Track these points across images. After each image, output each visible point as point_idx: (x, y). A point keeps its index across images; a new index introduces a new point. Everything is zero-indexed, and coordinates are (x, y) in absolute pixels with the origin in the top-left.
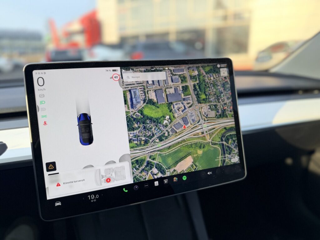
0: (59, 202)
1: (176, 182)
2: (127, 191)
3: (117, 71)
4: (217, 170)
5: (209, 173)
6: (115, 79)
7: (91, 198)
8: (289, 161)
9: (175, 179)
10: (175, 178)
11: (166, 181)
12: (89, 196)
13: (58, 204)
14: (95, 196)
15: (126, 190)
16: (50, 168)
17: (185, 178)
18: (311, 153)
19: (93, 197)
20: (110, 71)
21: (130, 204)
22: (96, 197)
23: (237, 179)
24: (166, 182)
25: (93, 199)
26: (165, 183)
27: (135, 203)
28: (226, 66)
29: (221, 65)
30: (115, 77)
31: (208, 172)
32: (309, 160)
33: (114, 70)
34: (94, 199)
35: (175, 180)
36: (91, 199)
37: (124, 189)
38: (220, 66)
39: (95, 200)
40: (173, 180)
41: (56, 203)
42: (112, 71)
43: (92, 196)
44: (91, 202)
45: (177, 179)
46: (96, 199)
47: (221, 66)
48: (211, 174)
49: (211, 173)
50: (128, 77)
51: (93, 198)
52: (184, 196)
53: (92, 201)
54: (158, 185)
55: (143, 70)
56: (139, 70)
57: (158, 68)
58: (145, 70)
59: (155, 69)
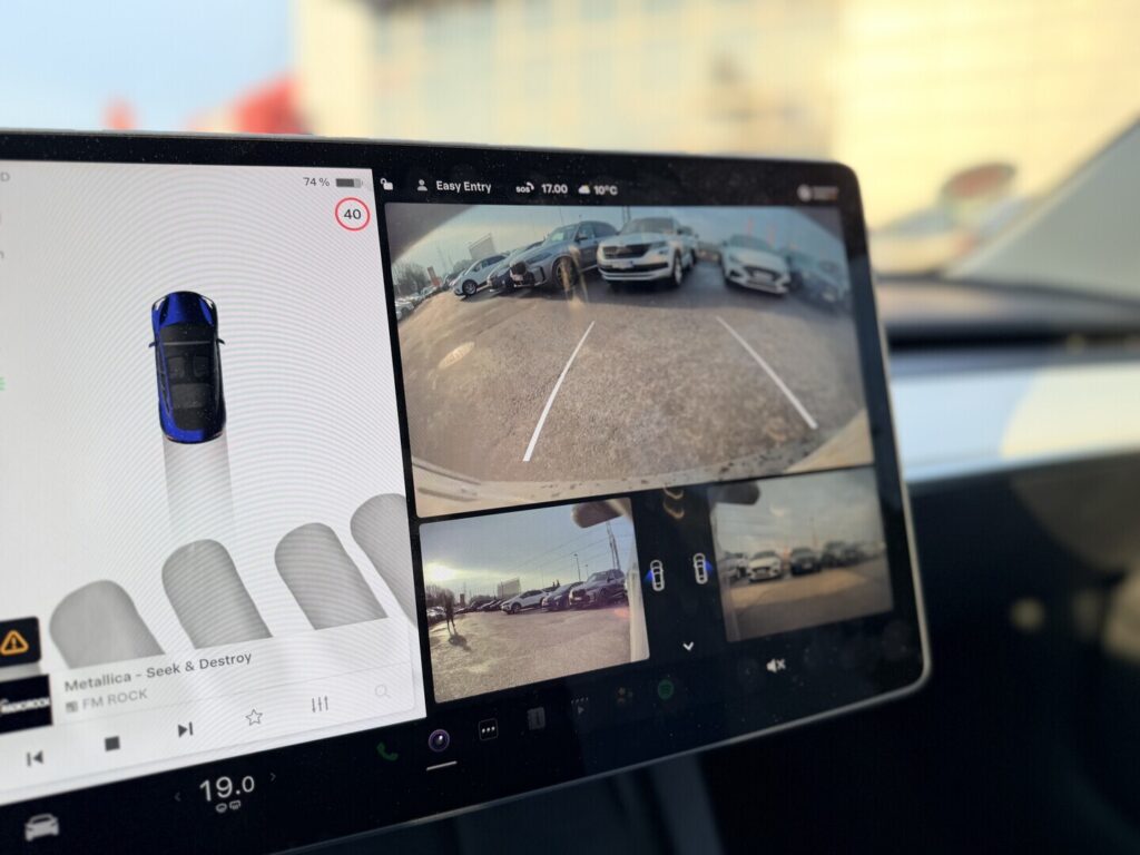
0: (46, 820)
1: (626, 711)
2: (393, 757)
3: (359, 186)
4: (807, 651)
5: (772, 666)
6: (346, 221)
7: (214, 791)
8: (1028, 614)
9: (624, 695)
10: (622, 690)
11: (579, 707)
12: (207, 784)
13: (41, 828)
14: (237, 785)
15: (388, 751)
16: (9, 646)
17: (666, 690)
18: (1112, 581)
19: (226, 786)
20: (325, 182)
21: (409, 819)
22: (241, 788)
24: (581, 710)
25: (227, 801)
27: (435, 813)
28: (834, 198)
29: (816, 189)
30: (348, 214)
31: (769, 661)
32: (1105, 611)
33: (341, 183)
34: (233, 797)
35: (621, 701)
36: (216, 800)
37: (381, 748)
38: (813, 193)
39: (236, 805)
40: (613, 701)
41: (29, 825)
42: (334, 183)
43: (224, 784)
44: (217, 813)
45: (631, 694)
46: (243, 796)
48: (780, 672)
49: (781, 664)
51: (224, 793)
52: (644, 780)
53: (221, 809)
54: (543, 724)
55: (478, 187)
56: (458, 189)
57: (544, 186)
58: (489, 190)
59: (533, 188)
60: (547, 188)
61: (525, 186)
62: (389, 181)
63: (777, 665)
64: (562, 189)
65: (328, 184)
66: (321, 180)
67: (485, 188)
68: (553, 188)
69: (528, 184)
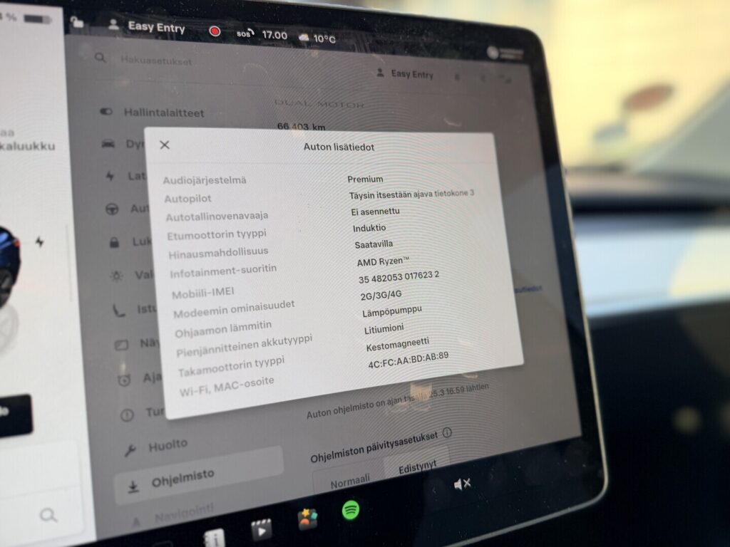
1: (309, 532)
5: (458, 485)
9: (308, 517)
10: (306, 512)
11: (261, 528)
17: (351, 511)
20: (13, 18)
23: (571, 505)
24: (261, 532)
26: (255, 539)
28: (520, 58)
29: (502, 50)
31: (456, 482)
33: (29, 19)
35: (305, 522)
38: (500, 54)
40: (296, 521)
42: (22, 19)
45: (315, 515)
47: (503, 56)
49: (467, 483)
50: (99, 57)
55: (173, 28)
56: (151, 30)
57: (264, 32)
58: (182, 31)
59: (253, 33)
60: (268, 34)
61: (246, 31)
62: (79, 19)
63: (463, 484)
64: (284, 35)
65: (15, 19)
66: (8, 15)
67: (179, 30)
68: (273, 35)
69: (249, 30)
